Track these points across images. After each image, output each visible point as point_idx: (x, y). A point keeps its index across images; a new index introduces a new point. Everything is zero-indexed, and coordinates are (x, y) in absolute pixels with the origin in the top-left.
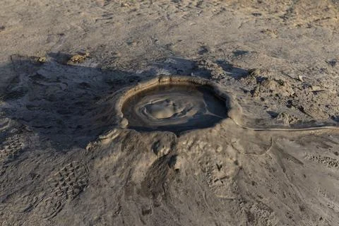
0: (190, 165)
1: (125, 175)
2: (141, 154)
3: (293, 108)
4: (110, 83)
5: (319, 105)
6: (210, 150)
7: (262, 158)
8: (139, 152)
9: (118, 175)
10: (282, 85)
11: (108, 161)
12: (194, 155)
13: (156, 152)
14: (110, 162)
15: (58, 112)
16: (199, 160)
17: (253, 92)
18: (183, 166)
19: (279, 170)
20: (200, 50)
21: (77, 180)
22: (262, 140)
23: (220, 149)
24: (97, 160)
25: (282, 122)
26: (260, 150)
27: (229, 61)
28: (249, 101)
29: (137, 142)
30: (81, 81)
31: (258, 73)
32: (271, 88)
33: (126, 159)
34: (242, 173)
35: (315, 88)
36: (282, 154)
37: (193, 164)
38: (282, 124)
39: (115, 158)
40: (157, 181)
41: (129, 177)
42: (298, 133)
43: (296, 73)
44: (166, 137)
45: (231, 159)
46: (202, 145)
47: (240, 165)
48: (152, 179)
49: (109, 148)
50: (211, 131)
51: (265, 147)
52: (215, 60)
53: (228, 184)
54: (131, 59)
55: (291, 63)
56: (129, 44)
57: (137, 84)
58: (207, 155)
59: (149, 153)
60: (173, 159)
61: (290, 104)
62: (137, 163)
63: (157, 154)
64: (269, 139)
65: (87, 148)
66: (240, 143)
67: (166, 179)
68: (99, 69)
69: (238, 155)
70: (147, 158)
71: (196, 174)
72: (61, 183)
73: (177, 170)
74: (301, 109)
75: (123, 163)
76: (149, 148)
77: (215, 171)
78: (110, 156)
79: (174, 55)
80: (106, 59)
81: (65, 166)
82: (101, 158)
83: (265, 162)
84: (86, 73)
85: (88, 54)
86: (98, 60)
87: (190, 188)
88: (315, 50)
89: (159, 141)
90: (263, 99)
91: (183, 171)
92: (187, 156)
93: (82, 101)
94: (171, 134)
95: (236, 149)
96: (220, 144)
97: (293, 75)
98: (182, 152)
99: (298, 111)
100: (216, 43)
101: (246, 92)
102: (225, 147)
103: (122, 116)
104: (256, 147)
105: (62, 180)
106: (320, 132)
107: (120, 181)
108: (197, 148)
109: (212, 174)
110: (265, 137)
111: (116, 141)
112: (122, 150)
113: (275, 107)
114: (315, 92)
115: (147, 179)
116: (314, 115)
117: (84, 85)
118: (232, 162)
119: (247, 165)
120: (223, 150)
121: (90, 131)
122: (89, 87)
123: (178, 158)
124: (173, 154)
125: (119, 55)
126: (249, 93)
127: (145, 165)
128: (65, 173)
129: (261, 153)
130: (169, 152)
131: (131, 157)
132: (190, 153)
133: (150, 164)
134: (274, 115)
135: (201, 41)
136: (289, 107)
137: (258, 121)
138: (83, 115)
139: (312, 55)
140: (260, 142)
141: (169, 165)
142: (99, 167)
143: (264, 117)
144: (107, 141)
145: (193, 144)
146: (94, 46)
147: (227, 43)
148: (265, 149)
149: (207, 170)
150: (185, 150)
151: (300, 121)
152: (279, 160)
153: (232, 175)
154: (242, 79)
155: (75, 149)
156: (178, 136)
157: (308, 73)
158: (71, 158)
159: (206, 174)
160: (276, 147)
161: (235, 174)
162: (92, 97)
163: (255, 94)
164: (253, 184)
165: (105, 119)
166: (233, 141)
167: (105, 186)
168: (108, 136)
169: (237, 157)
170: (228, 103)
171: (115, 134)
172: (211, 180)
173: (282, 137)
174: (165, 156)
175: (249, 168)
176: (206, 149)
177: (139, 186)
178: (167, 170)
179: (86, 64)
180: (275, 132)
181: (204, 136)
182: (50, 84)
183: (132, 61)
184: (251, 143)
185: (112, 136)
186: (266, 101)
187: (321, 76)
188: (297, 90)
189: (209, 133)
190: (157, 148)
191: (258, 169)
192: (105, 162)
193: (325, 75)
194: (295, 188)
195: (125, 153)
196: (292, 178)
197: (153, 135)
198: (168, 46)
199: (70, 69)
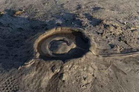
0: (70, 78)
1: (38, 84)
2: (46, 72)
3: (122, 41)
4: (33, 28)
5: (134, 38)
6: (80, 69)
7: (106, 72)
8: (44, 72)
9: (34, 84)
10: (116, 28)
11: (29, 76)
12: (72, 72)
13: (53, 71)
14: (30, 77)
15: (7, 45)
16: (75, 75)
17: (102, 34)
18: (66, 79)
19: (115, 78)
20: (77, 7)
21: (14, 86)
22: (106, 62)
23: (85, 69)
24: (24, 75)
25: (116, 50)
26: (105, 68)
27: (91, 14)
28: (100, 39)
29: (44, 66)
30: (19, 27)
31: (104, 22)
32: (111, 31)
33: (38, 75)
34: (96, 81)
35: (132, 29)
36: (116, 69)
37: (72, 77)
38: (116, 52)
39: (32, 75)
40: (53, 87)
41: (40, 85)
42: (124, 57)
43: (123, 19)
44: (58, 63)
45: (91, 73)
46: (76, 67)
47: (95, 76)
48: (51, 86)
49: (29, 69)
50: (80, 60)
51: (108, 66)
52: (84, 13)
53: (89, 87)
54: (44, 13)
55: (121, 14)
56: (44, 4)
57: (45, 32)
58: (79, 72)
59: (50, 72)
60: (61, 75)
61: (120, 40)
62: (44, 77)
63: (53, 72)
64: (110, 61)
65: (19, 69)
66: (95, 65)
67: (58, 86)
68: (28, 19)
69: (94, 71)
70: (49, 74)
71: (73, 83)
72: (6, 88)
73: (64, 81)
74: (126, 42)
75: (37, 78)
76: (50, 69)
77: (83, 81)
78: (30, 74)
79: (65, 11)
80: (32, 13)
81: (8, 78)
82: (26, 75)
83: (107, 74)
84: (22, 22)
85: (24, 10)
86: (28, 14)
87: (70, 90)
88: (132, 5)
89: (54, 66)
90: (107, 37)
91: (66, 81)
92: (69, 73)
93: (18, 39)
94: (61, 62)
95: (93, 68)
96: (85, 66)
97: (121, 21)
98: (66, 72)
99: (124, 43)
100: (85, 3)
101: (98, 33)
102: (88, 67)
103: (37, 51)
104: (103, 66)
105: (6, 86)
106: (135, 55)
107: (35, 87)
108: (74, 69)
109: (81, 82)
110: (108, 60)
111: (33, 65)
112: (36, 70)
113: (113, 42)
114: (132, 31)
115: (49, 85)
116: (132, 45)
117: (21, 29)
118: (91, 75)
119: (99, 76)
120: (87, 69)
121: (21, 59)
122: (23, 30)
123: (64, 75)
124: (61, 72)
125: (39, 11)
126: (100, 34)
127: (47, 78)
128: (7, 83)
129: (106, 69)
130: (59, 71)
131: (40, 74)
132: (70, 72)
133: (50, 78)
134: (112, 46)
135: (78, 2)
136: (120, 41)
137: (104, 50)
138: (18, 48)
139: (130, 8)
140: (105, 63)
141: (60, 78)
142: (25, 80)
143: (108, 48)
144: (29, 66)
145: (71, 67)
146: (27, 6)
147: (90, 2)
148: (108, 67)
149: (78, 80)
150: (67, 70)
151: (125, 49)
152: (115, 72)
153: (91, 82)
154: (97, 26)
155: (13, 69)
156: (64, 63)
157: (129, 19)
158: (11, 74)
159: (78, 82)
160: (113, 65)
161: (93, 82)
162: (24, 37)
163: (103, 35)
164: (102, 87)
165: (28, 52)
166: (92, 64)
167: (27, 90)
168: (29, 63)
169: (94, 72)
170: (90, 42)
171: (32, 62)
172: (81, 86)
173: (116, 59)
174: (57, 73)
175: (99, 78)
176: (78, 69)
177: (45, 90)
178: (59, 81)
179: (22, 16)
180: (113, 57)
181: (77, 62)
182: (5, 28)
183: (44, 14)
184: (100, 64)
185: (31, 63)
186: (109, 38)
187: (135, 21)
188: (123, 30)
189: (80, 61)
190: (53, 69)
191: (104, 78)
192: (28, 77)
193: (137, 20)
194: (123, 88)
195: (37, 72)
196: (121, 82)
197: (52, 62)
198: (62, 5)
199: (14, 19)
